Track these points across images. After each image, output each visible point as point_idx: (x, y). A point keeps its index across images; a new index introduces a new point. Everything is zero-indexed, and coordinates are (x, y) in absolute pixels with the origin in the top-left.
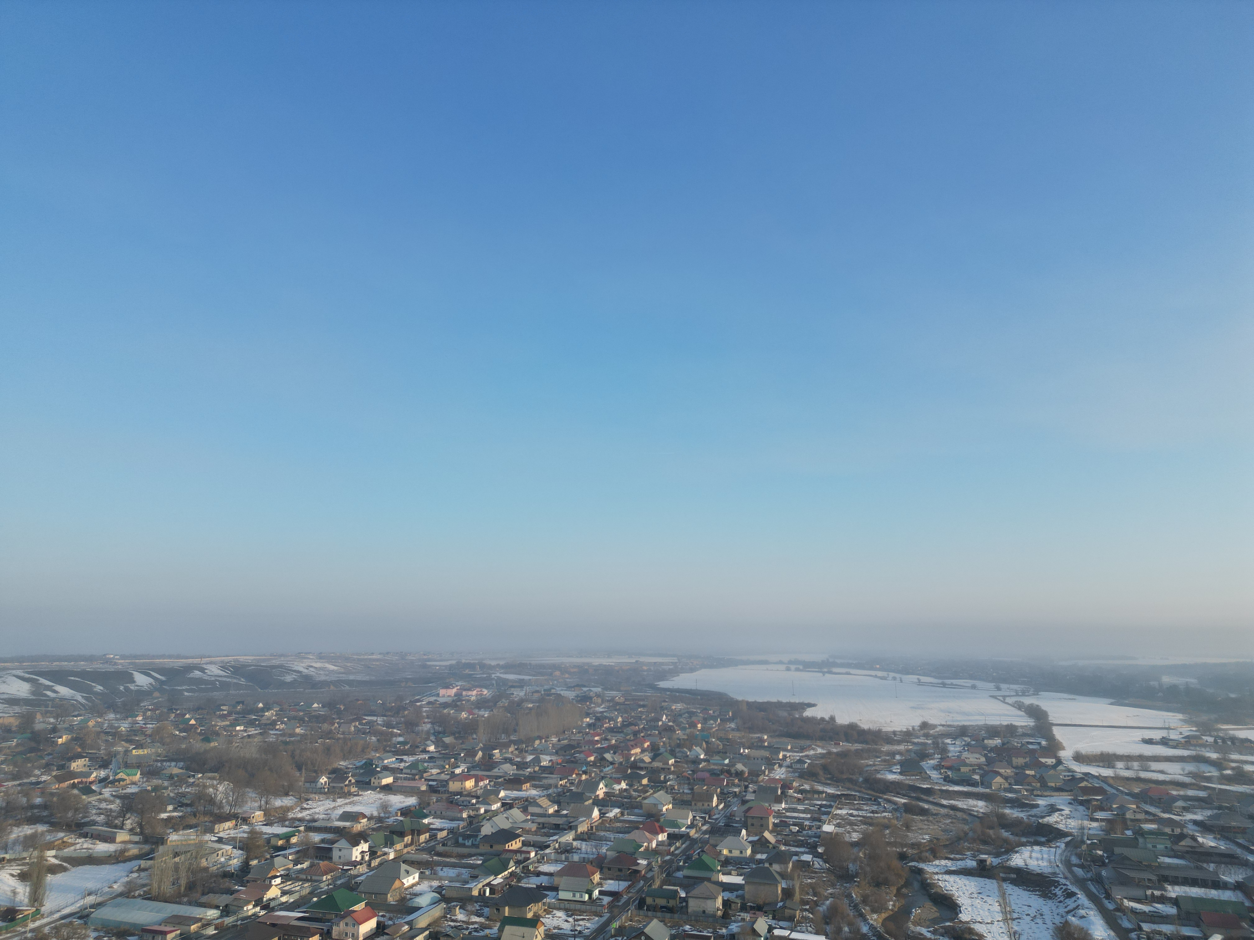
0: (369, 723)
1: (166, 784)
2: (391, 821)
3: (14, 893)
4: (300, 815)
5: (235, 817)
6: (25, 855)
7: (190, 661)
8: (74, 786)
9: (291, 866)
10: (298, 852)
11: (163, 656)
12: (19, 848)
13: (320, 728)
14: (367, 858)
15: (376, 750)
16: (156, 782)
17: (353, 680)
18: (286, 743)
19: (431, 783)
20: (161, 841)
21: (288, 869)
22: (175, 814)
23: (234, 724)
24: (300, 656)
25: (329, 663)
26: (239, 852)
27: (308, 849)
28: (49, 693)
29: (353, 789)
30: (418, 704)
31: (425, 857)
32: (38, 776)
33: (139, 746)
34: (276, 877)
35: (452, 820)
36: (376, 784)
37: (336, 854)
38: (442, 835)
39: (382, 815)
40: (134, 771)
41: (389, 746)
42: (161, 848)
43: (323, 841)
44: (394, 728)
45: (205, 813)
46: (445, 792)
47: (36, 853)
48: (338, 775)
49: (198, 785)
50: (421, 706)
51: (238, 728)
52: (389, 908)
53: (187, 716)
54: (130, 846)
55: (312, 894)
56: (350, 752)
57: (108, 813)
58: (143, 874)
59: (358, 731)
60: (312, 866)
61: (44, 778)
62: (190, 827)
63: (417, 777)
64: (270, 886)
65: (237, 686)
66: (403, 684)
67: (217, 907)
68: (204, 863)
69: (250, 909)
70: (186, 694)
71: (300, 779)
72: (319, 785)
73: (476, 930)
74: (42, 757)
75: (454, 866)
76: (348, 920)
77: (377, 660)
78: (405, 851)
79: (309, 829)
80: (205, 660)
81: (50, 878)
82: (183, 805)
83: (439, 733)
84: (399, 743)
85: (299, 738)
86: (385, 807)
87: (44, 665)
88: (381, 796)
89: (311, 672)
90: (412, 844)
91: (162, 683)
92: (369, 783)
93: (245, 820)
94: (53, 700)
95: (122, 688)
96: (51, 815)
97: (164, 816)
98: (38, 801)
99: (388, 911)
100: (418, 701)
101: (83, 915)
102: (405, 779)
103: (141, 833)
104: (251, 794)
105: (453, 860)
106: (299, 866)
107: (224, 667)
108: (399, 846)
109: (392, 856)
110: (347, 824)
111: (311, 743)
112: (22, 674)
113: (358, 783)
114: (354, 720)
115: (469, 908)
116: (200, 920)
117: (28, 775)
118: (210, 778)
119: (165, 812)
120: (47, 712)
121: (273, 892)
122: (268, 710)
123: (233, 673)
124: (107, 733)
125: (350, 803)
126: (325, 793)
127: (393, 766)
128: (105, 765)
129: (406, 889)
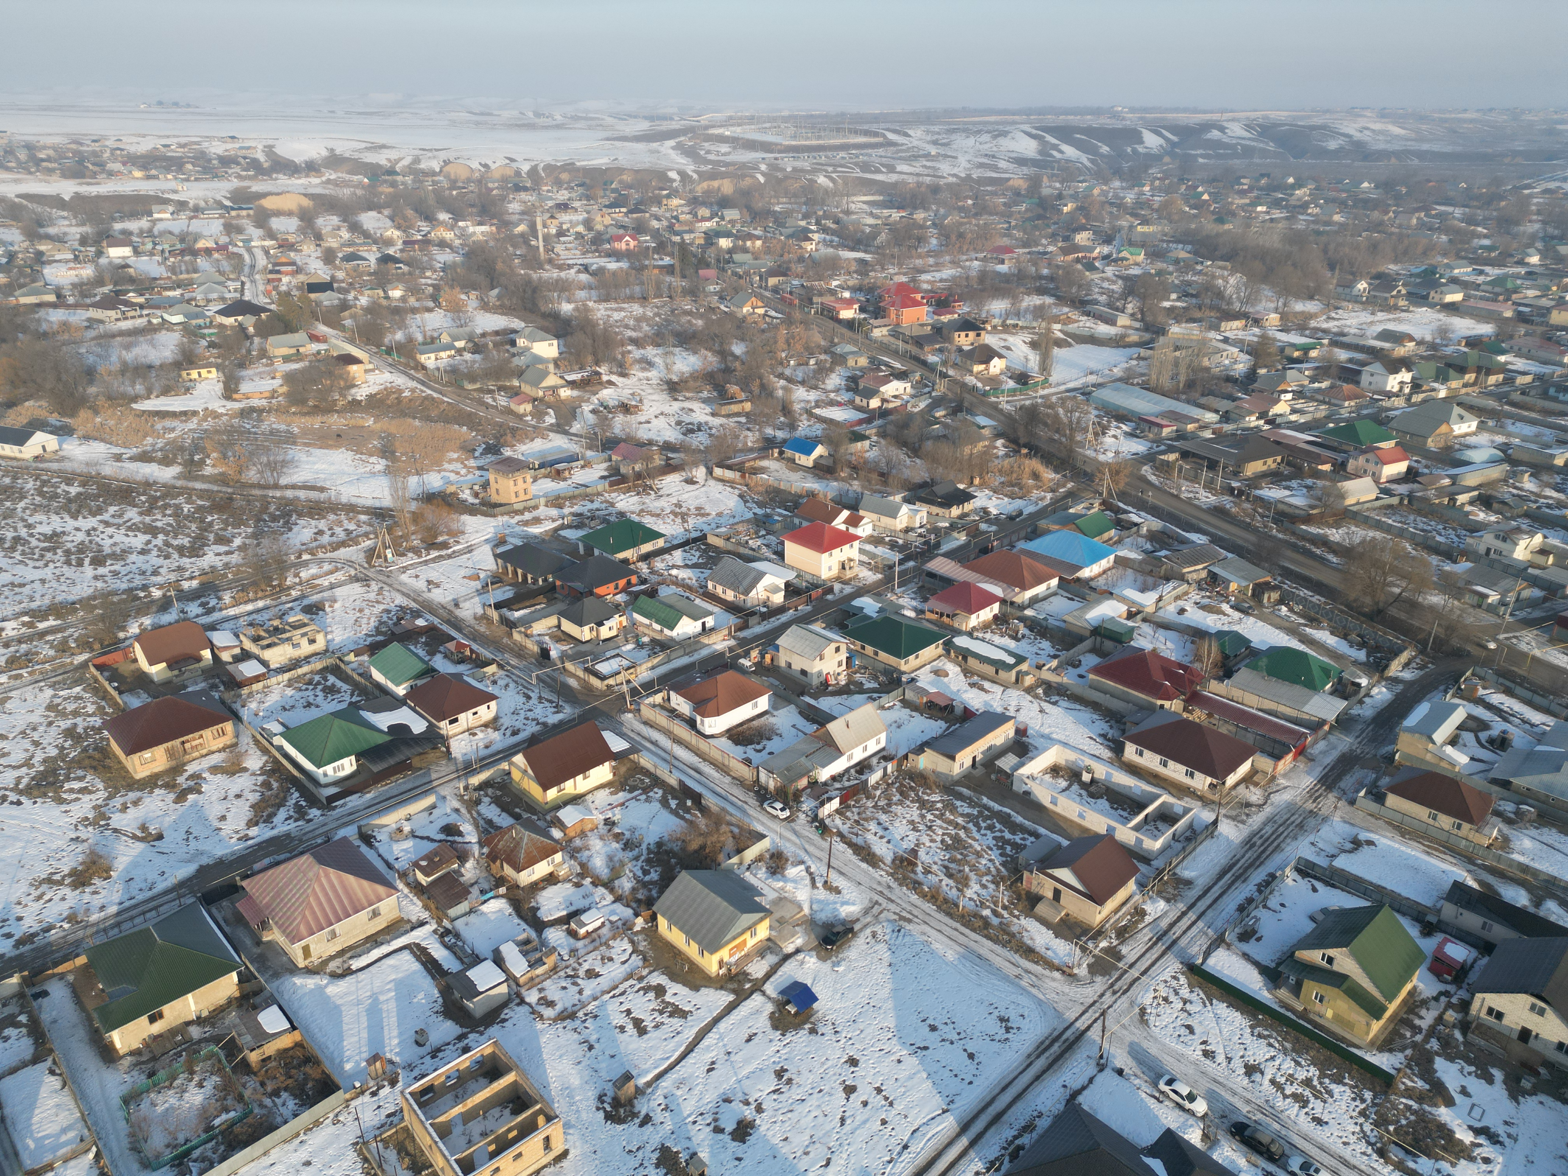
0: (1440, 215)
1: (1171, 268)
2: (1449, 350)
3: (1027, 359)
4: (1325, 326)
5: (1245, 316)
6: (1035, 324)
7: (1208, 116)
8: (1078, 260)
9: (1306, 382)
10: (1317, 368)
11: (1176, 110)
12: (1029, 317)
13: (1368, 216)
14: (1407, 390)
15: (1445, 255)
16: (1161, 265)
17: (1427, 152)
18: (1318, 233)
19: (1521, 309)
20: (1161, 331)
21: (1302, 386)
22: (1179, 304)
23: (1255, 203)
24: (1353, 113)
25: (1394, 123)
26: (1244, 357)
27: (1330, 367)
28: (1055, 153)
29: (1402, 303)
30: (1526, 192)
31: (1492, 403)
32: (1045, 246)
33: (1145, 222)
34: (1286, 392)
35: (1545, 363)
36: (1436, 300)
37: (1365, 379)
38: (1521, 380)
39: (1438, 341)
40: (1137, 250)
41: (1466, 250)
42: (1161, 339)
43: (1350, 360)
44: (1478, 225)
45: (1212, 308)
46: (1541, 324)
47: (1044, 324)
48: (1384, 282)
49: (1206, 274)
50: (1530, 196)
51: (1259, 209)
52: (1427, 454)
53: (1200, 189)
54: (1131, 332)
55: (1328, 418)
56: (1405, 252)
57: (1110, 293)
58: (1142, 363)
59: (1422, 225)
60: (1332, 387)
61: (1051, 248)
62: (1194, 320)
63: (1501, 298)
64: (1278, 400)
65: (1264, 153)
66: (1507, 160)
67: (1216, 411)
68: (1206, 362)
69: (1252, 421)
70: (1201, 160)
71: (1331, 281)
72: (1355, 292)
73: (1549, 506)
74: (1048, 226)
75: (1533, 422)
76: (1370, 456)
77: (1471, 121)
78: (1464, 391)
79: (1334, 343)
80: (1227, 116)
81: (1056, 350)
82: (1187, 295)
83: (1553, 238)
84: (1482, 247)
85: (1335, 228)
86: (1443, 332)
87: (1051, 120)
88: (1441, 316)
89: (1366, 137)
90: (1474, 384)
91: (1173, 145)
92: (1426, 297)
93: (1257, 322)
94: (1058, 161)
95: (1129, 150)
96: (1057, 288)
97: (1166, 304)
98: (1045, 272)
99: (1425, 457)
100: (1528, 187)
101: (1086, 392)
102: (1481, 298)
103: (1142, 320)
104: (1267, 291)
105: (1533, 415)
106: (1316, 385)
107: (1248, 127)
108: (1455, 384)
109: (1442, 394)
110: (1387, 345)
111: (1352, 235)
112: (1030, 130)
113: (1410, 295)
114: (1418, 210)
115: (1545, 478)
116: (1198, 421)
117: (1037, 244)
118: (1220, 268)
119: (1168, 300)
120: (1053, 175)
121: (1281, 408)
122: (1300, 186)
123: (1260, 134)
124: (1112, 204)
125: (1394, 320)
126: (1362, 303)
127: (1466, 278)
128: (1108, 241)
129: (1456, 437)
